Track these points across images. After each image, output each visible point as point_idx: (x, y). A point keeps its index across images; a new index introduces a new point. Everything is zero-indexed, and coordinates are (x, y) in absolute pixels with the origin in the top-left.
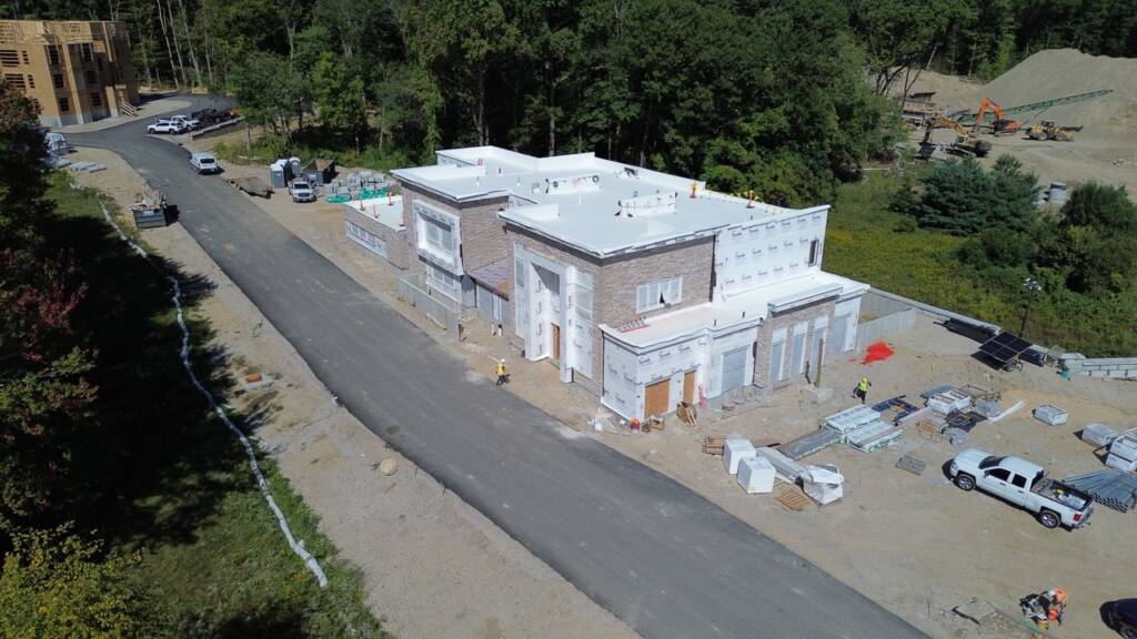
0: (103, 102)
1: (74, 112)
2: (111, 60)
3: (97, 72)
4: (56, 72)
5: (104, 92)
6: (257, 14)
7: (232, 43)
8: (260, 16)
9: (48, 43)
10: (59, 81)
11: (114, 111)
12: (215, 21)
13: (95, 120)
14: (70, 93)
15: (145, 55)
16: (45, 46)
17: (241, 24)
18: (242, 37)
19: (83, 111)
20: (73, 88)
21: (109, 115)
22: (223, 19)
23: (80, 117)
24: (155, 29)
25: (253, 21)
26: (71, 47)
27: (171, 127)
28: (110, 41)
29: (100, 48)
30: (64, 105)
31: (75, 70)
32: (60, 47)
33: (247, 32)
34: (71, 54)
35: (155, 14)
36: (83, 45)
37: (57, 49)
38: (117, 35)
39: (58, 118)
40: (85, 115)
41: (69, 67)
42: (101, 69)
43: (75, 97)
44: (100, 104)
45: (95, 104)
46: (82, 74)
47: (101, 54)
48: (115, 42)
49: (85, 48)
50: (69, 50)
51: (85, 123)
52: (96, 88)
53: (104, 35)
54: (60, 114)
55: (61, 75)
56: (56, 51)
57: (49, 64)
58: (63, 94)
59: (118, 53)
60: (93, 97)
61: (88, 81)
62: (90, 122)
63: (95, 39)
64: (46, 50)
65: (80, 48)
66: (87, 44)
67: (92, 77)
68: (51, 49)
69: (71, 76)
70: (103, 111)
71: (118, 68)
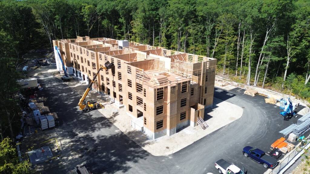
0: (187, 116)
1: (166, 128)
2: (201, 85)
3: (188, 98)
4: (159, 105)
5: (190, 111)
10: (159, 110)
11: (192, 123)
13: (178, 131)
14: (165, 117)
16: (155, 90)
19: (171, 128)
20: (168, 114)
21: (188, 124)
23: (168, 131)
26: (173, 88)
28: (203, 74)
29: (194, 81)
30: (159, 125)
31: (171, 103)
32: (166, 88)
34: (172, 92)
35: (236, 41)
36: (183, 83)
37: (164, 90)
38: (210, 68)
39: (154, 134)
40: (172, 130)
41: (169, 101)
42: (192, 95)
43: (168, 119)
44: (185, 118)
45: (181, 119)
46: (176, 104)
47: (195, 85)
48: (207, 73)
49: (184, 84)
50: (171, 90)
51: (170, 135)
52: (184, 109)
53: (201, 70)
54: (155, 132)
55: (163, 106)
56: (163, 91)
57: (155, 100)
58: (161, 118)
59: (207, 79)
60: (181, 115)
61: (180, 105)
62: (174, 133)
63: (195, 74)
64: (155, 93)
65: (180, 86)
66: (187, 82)
67: (183, 103)
68: (159, 90)
69: (169, 106)
70: (185, 122)
71: (204, 88)
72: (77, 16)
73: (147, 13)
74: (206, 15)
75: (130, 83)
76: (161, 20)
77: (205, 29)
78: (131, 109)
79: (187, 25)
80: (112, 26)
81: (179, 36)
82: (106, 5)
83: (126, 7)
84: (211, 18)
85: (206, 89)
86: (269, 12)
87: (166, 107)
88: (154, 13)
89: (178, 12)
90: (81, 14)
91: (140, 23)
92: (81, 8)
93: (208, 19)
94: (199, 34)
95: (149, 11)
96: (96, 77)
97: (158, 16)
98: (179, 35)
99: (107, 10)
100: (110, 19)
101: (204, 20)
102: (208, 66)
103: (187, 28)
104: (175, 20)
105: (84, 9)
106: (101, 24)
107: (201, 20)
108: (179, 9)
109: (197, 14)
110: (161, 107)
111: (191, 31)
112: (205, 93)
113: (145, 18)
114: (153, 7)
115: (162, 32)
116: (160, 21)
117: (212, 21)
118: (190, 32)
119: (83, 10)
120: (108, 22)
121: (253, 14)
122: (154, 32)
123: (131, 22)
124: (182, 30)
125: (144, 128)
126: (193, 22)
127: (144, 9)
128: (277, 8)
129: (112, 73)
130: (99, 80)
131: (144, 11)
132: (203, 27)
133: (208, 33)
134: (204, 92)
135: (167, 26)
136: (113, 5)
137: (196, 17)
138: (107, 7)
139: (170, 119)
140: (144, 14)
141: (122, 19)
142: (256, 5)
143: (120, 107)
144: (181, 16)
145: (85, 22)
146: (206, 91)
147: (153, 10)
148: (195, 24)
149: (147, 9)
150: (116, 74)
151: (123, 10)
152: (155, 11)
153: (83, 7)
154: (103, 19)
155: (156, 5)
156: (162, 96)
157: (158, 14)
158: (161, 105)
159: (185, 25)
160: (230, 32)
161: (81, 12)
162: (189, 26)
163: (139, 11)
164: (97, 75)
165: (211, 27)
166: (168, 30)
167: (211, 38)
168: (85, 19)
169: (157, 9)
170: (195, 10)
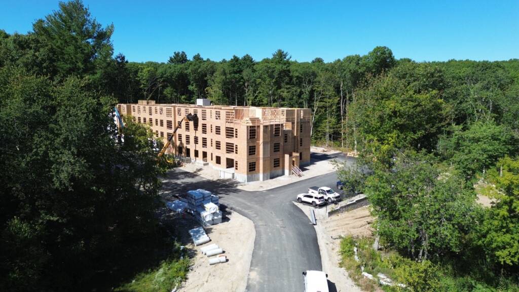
0: (281, 164)
1: (259, 172)
2: (295, 135)
3: (282, 144)
4: (251, 145)
5: (284, 157)
6: (419, 109)
7: (381, 140)
8: (423, 111)
9: (251, 125)
10: (252, 150)
11: (287, 171)
12: (368, 116)
13: (272, 178)
14: (258, 159)
15: (328, 127)
16: (248, 127)
17: (397, 120)
18: (395, 134)
19: (264, 172)
20: (261, 156)
21: (283, 174)
22: (378, 114)
23: (261, 176)
24: (337, 112)
25: (410, 117)
26: (266, 127)
27: (313, 199)
28: (297, 123)
29: (288, 127)
30: (252, 167)
31: (264, 143)
32: (259, 127)
33: (402, 128)
34: (264, 132)
35: (339, 103)
36: (276, 125)
37: (256, 128)
38: (304, 118)
39: (246, 176)
40: (265, 174)
41: (261, 141)
42: (286, 142)
43: (261, 162)
44: (279, 166)
45: (274, 167)
46: (269, 146)
47: (288, 131)
48: (301, 122)
49: (276, 127)
50: (264, 129)
51: (264, 180)
52: (278, 155)
53: (294, 118)
54: (248, 174)
55: (255, 146)
56: (255, 130)
57: (247, 138)
58: (253, 160)
59: (301, 130)
60: (275, 162)
61: (273, 150)
62: (267, 179)
63: (287, 120)
64: (247, 129)
65: (273, 128)
66: (279, 125)
67: (276, 148)
68: (252, 128)
69: (261, 147)
70: (279, 171)
71: (299, 139)
72: (130, 82)
73: (228, 76)
74: (302, 75)
75: (218, 130)
76: (246, 84)
77: (301, 93)
78: (218, 160)
79: (280, 87)
80: (178, 96)
81: (270, 103)
82: (171, 68)
83: (200, 70)
84: (308, 79)
85: (301, 141)
86: (368, 66)
87: (259, 148)
88: (237, 76)
89: (268, 72)
90: (136, 79)
91: (218, 90)
92: (136, 72)
93: (305, 80)
94: (294, 97)
95: (230, 74)
96: (172, 138)
97: (242, 80)
98: (270, 100)
99: (172, 74)
100: (174, 87)
101: (300, 82)
102: (302, 116)
103: (279, 91)
104: (265, 81)
105: (141, 72)
106: (161, 93)
107: (296, 83)
108: (270, 68)
109: (291, 74)
110: (253, 146)
111: (285, 94)
112: (301, 146)
113: (225, 83)
114: (235, 68)
115: (248, 100)
116: (244, 86)
117: (309, 82)
118: (284, 96)
119: (139, 74)
120: (172, 91)
121: (351, 68)
122: (236, 101)
123: (206, 89)
124: (274, 94)
125: (235, 174)
126: (287, 84)
127: (224, 71)
128: (375, 62)
129: (195, 128)
130: (175, 140)
131: (224, 73)
132: (299, 90)
133: (305, 96)
134: (299, 145)
135: (255, 92)
136: (181, 68)
137: (291, 78)
138: (172, 70)
139: (263, 161)
140: (224, 77)
141: (192, 86)
142: (354, 59)
143: (205, 165)
144: (271, 77)
145: (141, 89)
146: (301, 143)
147: (235, 73)
148: (289, 86)
149: (227, 71)
150: (200, 127)
151: (195, 73)
152: (238, 74)
153: (140, 71)
154: (164, 87)
155: (238, 66)
156: (255, 135)
157: (242, 78)
158: (253, 145)
159: (277, 88)
160: (330, 93)
161: (137, 77)
162: (282, 90)
163: (217, 74)
164: (173, 136)
165: (309, 88)
166: (257, 96)
167: (309, 103)
168: (142, 86)
169: (240, 72)
170: (289, 71)
